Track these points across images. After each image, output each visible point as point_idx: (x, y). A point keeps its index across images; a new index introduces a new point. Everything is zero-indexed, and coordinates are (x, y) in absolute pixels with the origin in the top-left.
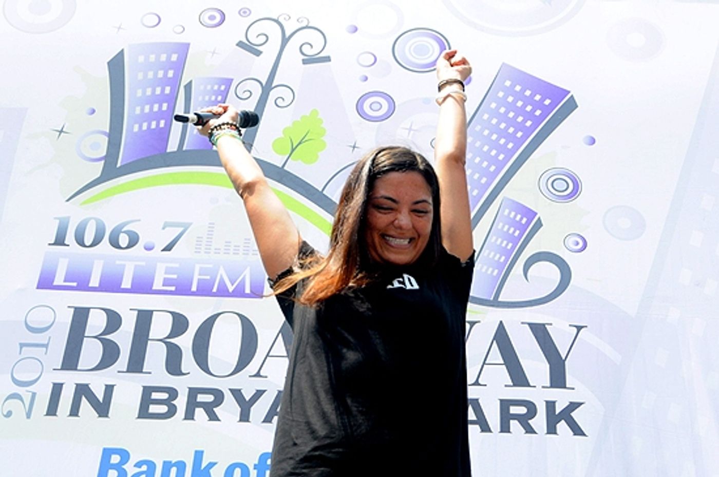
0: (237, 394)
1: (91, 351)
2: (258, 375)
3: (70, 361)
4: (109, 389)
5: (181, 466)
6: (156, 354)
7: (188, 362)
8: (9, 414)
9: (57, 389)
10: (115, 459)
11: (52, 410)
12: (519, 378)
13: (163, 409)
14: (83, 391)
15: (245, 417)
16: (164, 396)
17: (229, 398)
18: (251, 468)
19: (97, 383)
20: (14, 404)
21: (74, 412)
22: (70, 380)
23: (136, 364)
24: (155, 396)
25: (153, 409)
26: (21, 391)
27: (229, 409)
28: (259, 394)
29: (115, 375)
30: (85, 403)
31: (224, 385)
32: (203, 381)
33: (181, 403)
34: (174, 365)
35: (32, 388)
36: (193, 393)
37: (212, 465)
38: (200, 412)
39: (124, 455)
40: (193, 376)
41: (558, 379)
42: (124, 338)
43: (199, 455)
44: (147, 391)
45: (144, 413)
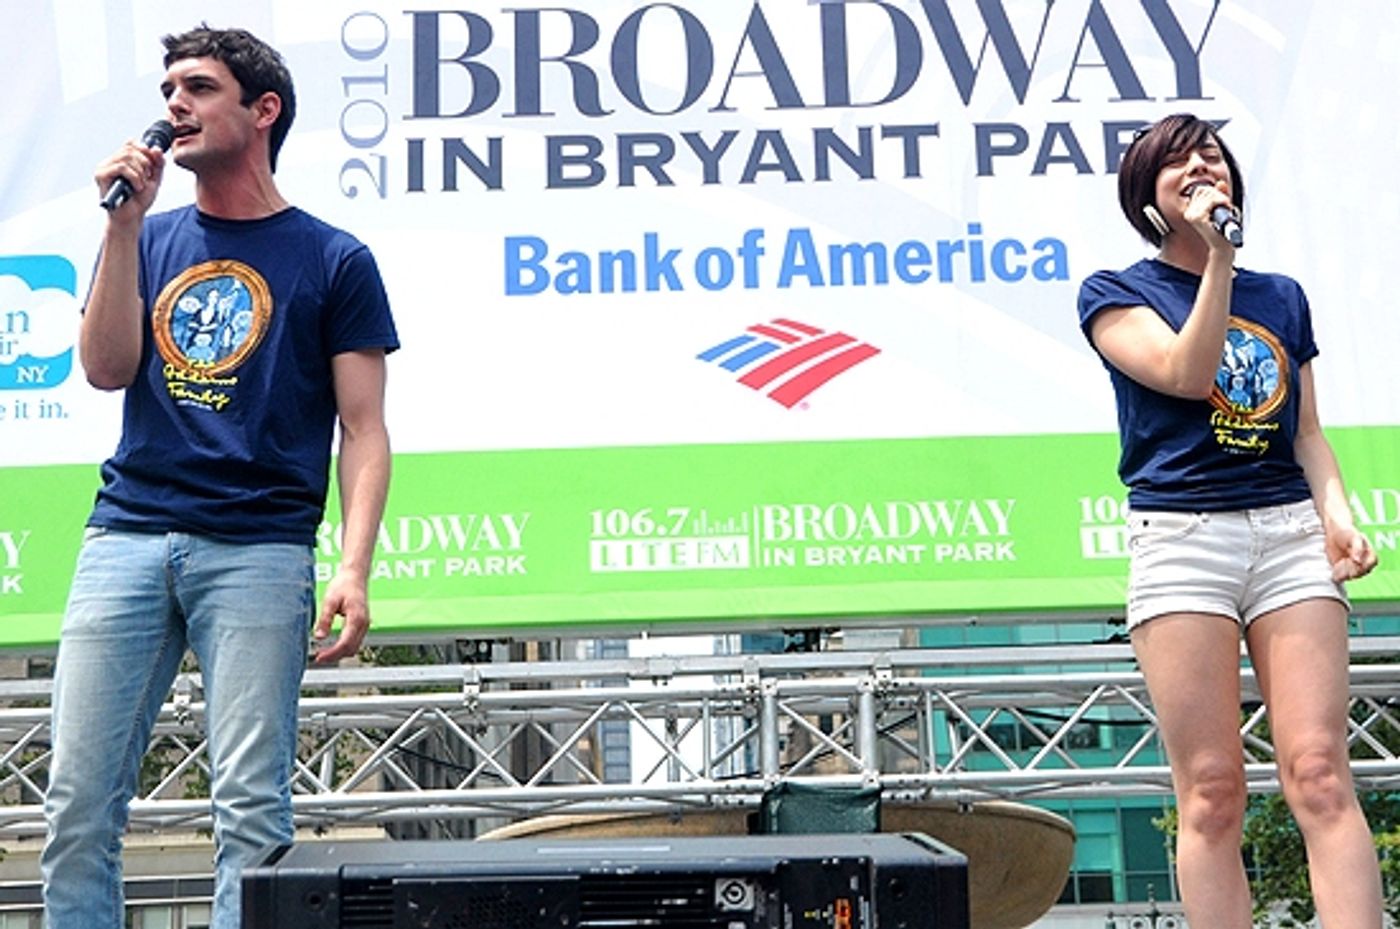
0: (693, 139)
1: (455, 86)
2: (721, 107)
3: (426, 103)
4: (495, 145)
5: (627, 257)
6: (556, 84)
7: (609, 92)
8: (353, 192)
9: (416, 148)
10: (526, 253)
11: (416, 183)
12: (1129, 86)
13: (584, 171)
14: (454, 149)
15: (711, 176)
16: (582, 150)
17: (682, 148)
18: (733, 254)
19: (475, 134)
20: (355, 176)
21: (450, 184)
22: (433, 133)
23: (528, 103)
24: (568, 151)
25: (569, 171)
26: (362, 154)
27: (685, 165)
28: (728, 137)
29: (498, 120)
30: (462, 170)
31: (673, 128)
32: (639, 123)
33: (609, 159)
34: (587, 99)
35: (379, 149)
36: (626, 142)
37: (673, 254)
38: (641, 173)
39: (540, 247)
40: (627, 118)
41: (1189, 84)
42: (500, 57)
43: (651, 240)
44: (554, 144)
45: (555, 180)
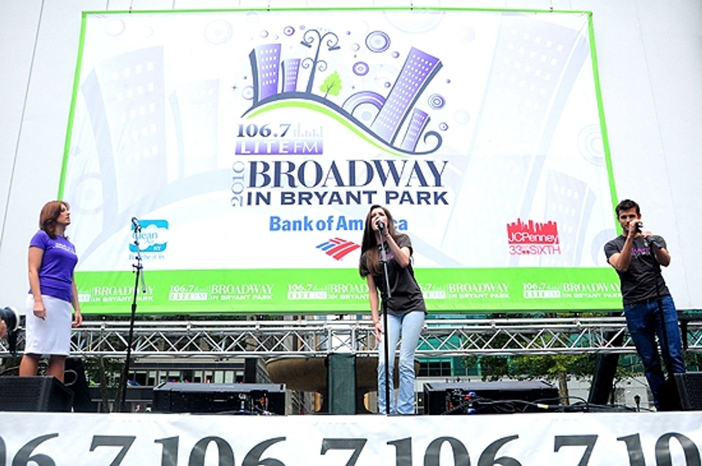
0: (317, 193)
1: (260, 180)
2: (324, 186)
3: (253, 184)
4: (269, 194)
5: (300, 222)
6: (284, 179)
7: (297, 182)
8: (234, 205)
9: (250, 194)
10: (275, 220)
11: (249, 203)
12: (424, 183)
13: (290, 201)
14: (259, 195)
15: (321, 203)
16: (290, 196)
17: (314, 196)
18: (326, 222)
19: (264, 191)
20: (235, 201)
21: (258, 203)
22: (254, 191)
23: (277, 184)
24: (286, 196)
25: (286, 201)
26: (237, 196)
27: (315, 200)
28: (326, 193)
29: (270, 188)
30: (261, 200)
31: (312, 191)
32: (304, 189)
33: (296, 198)
34: (292, 184)
35: (241, 194)
36: (300, 194)
37: (311, 222)
38: (304, 202)
39: (279, 219)
40: (300, 188)
41: (438, 183)
42: (271, 173)
43: (306, 218)
44: (283, 194)
45: (283, 203)
